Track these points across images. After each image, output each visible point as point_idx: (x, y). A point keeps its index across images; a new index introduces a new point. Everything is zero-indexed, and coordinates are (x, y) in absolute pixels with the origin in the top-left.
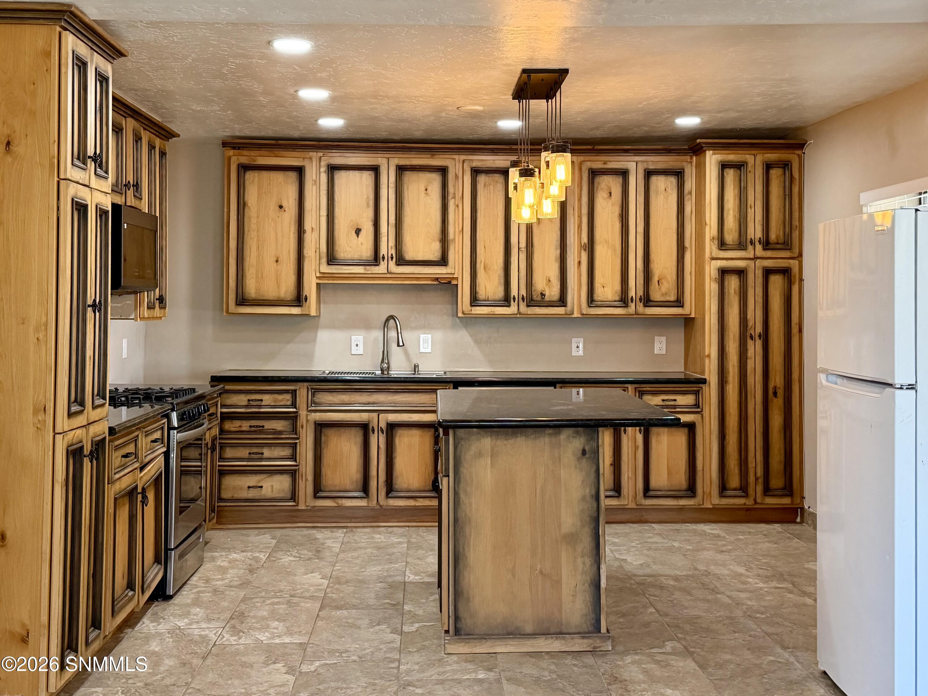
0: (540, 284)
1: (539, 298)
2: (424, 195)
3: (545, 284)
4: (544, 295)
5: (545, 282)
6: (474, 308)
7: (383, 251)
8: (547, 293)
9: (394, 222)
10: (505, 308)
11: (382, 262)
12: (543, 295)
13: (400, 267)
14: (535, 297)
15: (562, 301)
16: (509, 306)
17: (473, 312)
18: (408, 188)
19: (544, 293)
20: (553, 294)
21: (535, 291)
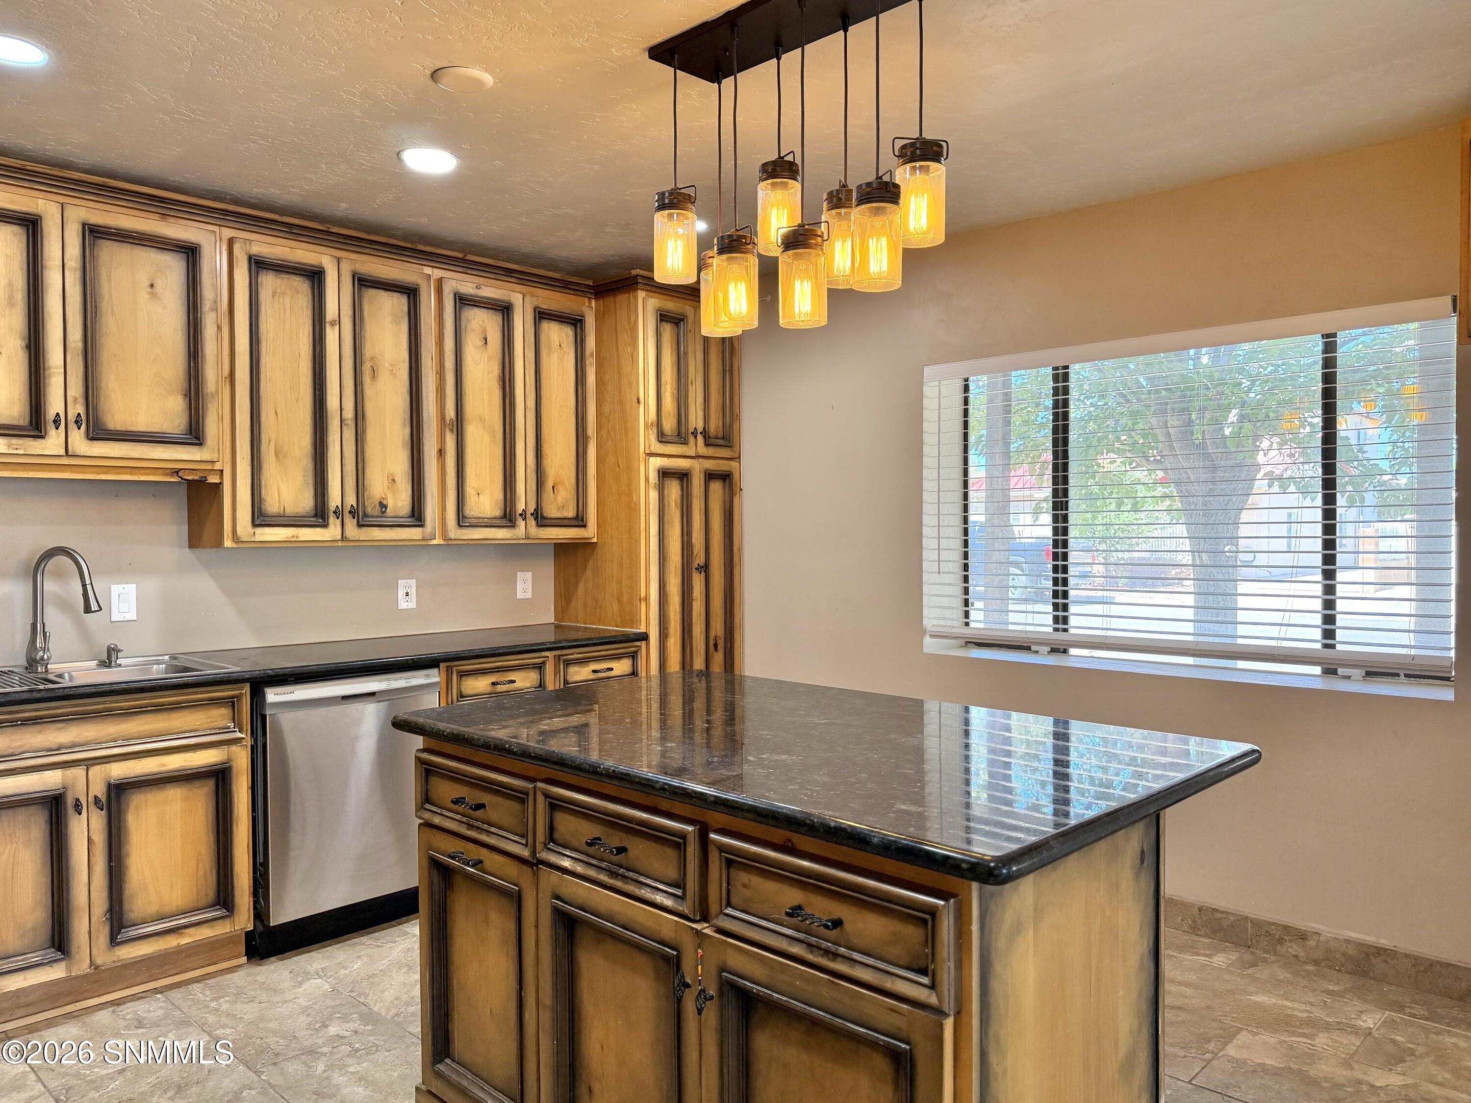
0: (377, 487)
1: (377, 511)
2: (147, 297)
3: (385, 486)
4: (386, 507)
5: (386, 483)
6: (259, 531)
7: (54, 405)
8: (390, 503)
9: (80, 345)
10: (318, 530)
11: (52, 431)
12: (383, 506)
13: (97, 444)
14: (369, 510)
15: (417, 516)
16: (325, 525)
17: (258, 538)
18: (109, 277)
19: (385, 503)
20: (400, 504)
21: (369, 498)
